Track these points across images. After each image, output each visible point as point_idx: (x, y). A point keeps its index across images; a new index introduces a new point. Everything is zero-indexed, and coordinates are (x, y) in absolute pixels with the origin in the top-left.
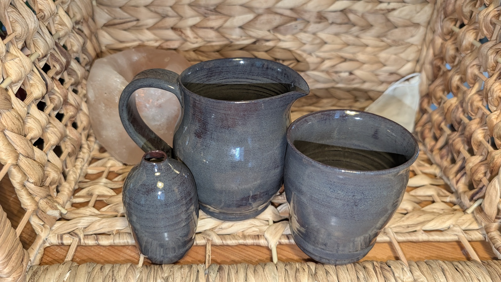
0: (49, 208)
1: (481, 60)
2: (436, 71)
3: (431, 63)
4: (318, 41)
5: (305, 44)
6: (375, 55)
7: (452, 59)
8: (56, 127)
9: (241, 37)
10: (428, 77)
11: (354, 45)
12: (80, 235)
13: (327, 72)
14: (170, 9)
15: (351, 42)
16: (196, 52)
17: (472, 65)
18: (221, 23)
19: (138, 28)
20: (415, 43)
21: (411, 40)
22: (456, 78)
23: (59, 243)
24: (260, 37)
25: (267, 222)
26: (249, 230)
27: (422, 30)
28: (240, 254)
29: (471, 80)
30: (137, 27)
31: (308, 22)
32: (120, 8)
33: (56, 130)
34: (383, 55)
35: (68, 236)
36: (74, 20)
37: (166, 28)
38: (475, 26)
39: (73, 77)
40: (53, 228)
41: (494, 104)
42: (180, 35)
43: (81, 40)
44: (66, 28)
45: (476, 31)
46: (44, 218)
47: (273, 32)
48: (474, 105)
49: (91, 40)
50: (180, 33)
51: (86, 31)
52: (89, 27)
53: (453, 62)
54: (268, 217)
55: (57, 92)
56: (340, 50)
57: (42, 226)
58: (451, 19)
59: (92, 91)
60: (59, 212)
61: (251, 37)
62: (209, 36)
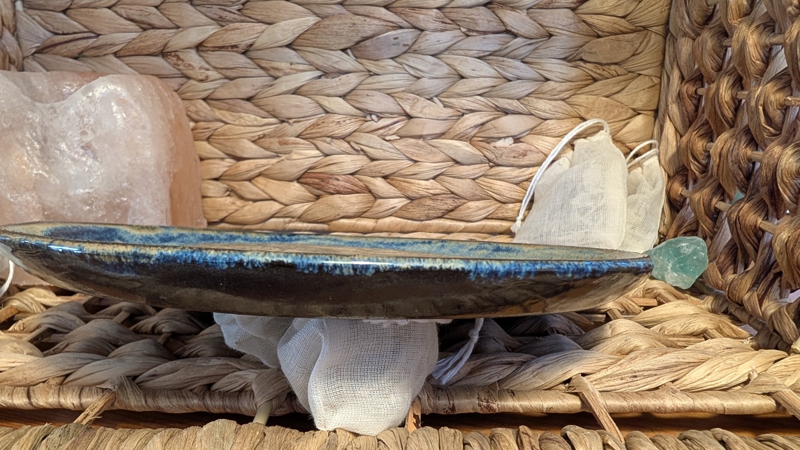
9: (291, 63)
14: (154, 10)
16: (209, 99)
27: (654, 40)
31: (422, 30)
32: (64, 12)
42: (175, 65)
47: (354, 55)
50: (174, 60)
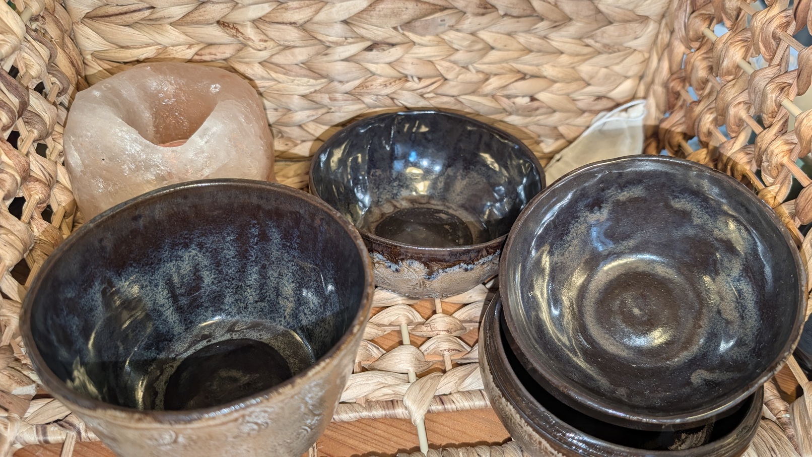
0: (14, 385)
1: (753, 97)
2: (672, 99)
3: (665, 85)
4: (480, 46)
5: (457, 50)
6: (573, 68)
7: (702, 84)
8: (12, 233)
9: (346, 39)
10: (658, 106)
11: (539, 51)
12: (77, 426)
13: (493, 97)
15: (535, 47)
16: (265, 63)
17: (736, 102)
18: (310, 14)
19: (153, 22)
20: (639, 48)
21: (633, 44)
22: (708, 118)
23: (40, 441)
24: (379, 39)
25: (405, 375)
26: (376, 392)
27: (651, 27)
28: (364, 435)
29: (733, 127)
30: (150, 20)
31: (463, 13)
33: (13, 237)
34: (585, 69)
35: (56, 429)
36: (26, 16)
37: (208, 23)
38: (745, 36)
39: (35, 128)
40: (27, 415)
41: (771, 174)
42: (233, 36)
43: (44, 52)
44: (13, 37)
45: (745, 44)
46: (8, 404)
47: (402, 29)
48: (737, 170)
49: (63, 46)
50: (234, 32)
51: (53, 32)
52: (57, 22)
53: (703, 89)
54: (408, 368)
55: (9, 166)
56: (516, 59)
57: (6, 420)
58: (702, 14)
59: (76, 154)
60: (34, 388)
61: (363, 38)
62: (288, 38)
